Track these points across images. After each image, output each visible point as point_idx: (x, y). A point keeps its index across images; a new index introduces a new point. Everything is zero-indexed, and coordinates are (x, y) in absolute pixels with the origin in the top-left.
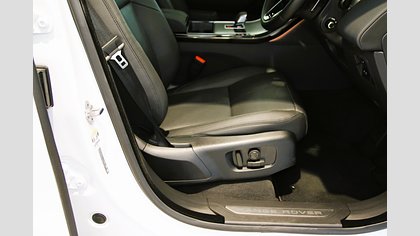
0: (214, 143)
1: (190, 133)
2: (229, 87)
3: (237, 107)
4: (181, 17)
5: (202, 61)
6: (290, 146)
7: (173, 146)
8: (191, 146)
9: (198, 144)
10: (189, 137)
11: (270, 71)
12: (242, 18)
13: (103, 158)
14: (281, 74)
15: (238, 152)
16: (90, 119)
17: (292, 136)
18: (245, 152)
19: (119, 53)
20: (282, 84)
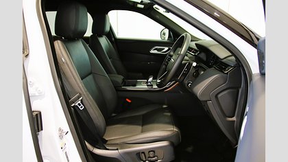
0: (130, 148)
1: (118, 142)
2: (143, 115)
3: (145, 127)
4: (120, 78)
5: (130, 101)
6: (171, 149)
7: (108, 149)
8: (117, 149)
9: (121, 149)
10: (117, 144)
11: (165, 106)
12: (151, 79)
13: (67, 157)
14: (170, 109)
15: (143, 153)
16: (61, 137)
17: (172, 144)
18: (147, 153)
19: (79, 102)
20: (169, 114)
